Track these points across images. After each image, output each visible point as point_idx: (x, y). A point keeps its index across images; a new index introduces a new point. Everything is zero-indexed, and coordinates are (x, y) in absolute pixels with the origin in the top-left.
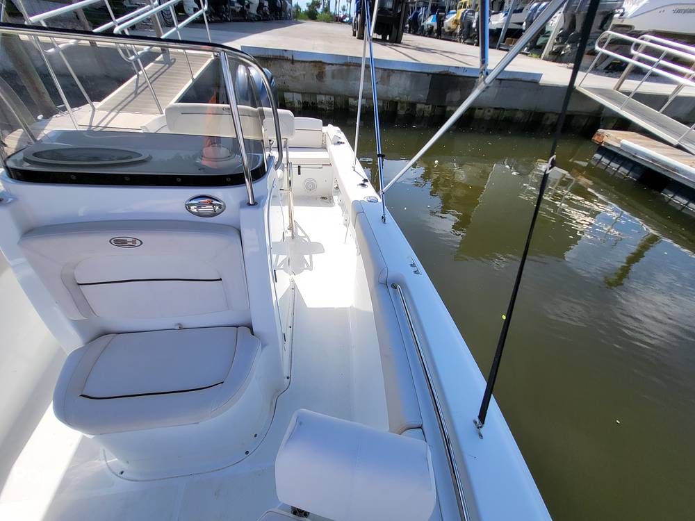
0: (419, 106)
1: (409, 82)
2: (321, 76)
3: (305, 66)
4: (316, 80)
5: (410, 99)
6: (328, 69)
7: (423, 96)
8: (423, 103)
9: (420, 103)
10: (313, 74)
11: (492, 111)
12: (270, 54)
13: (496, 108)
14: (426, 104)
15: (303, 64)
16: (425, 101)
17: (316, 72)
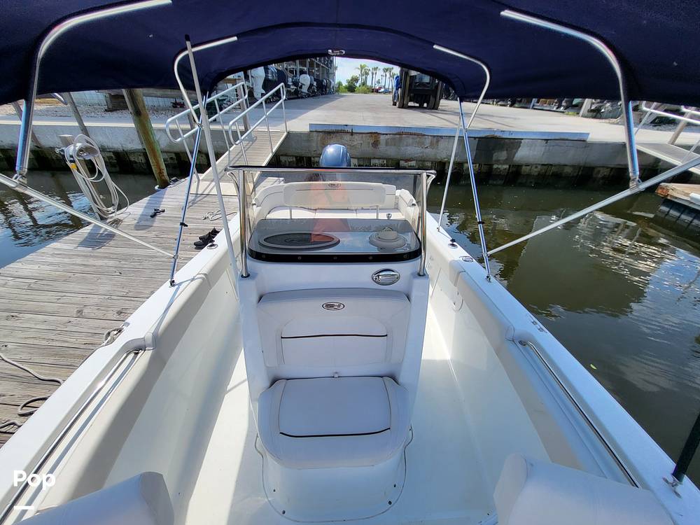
2: (376, 144)
3: (362, 137)
4: (371, 147)
6: (382, 137)
10: (369, 143)
11: (539, 167)
12: (334, 129)
13: (543, 165)
15: (361, 135)
17: (372, 141)
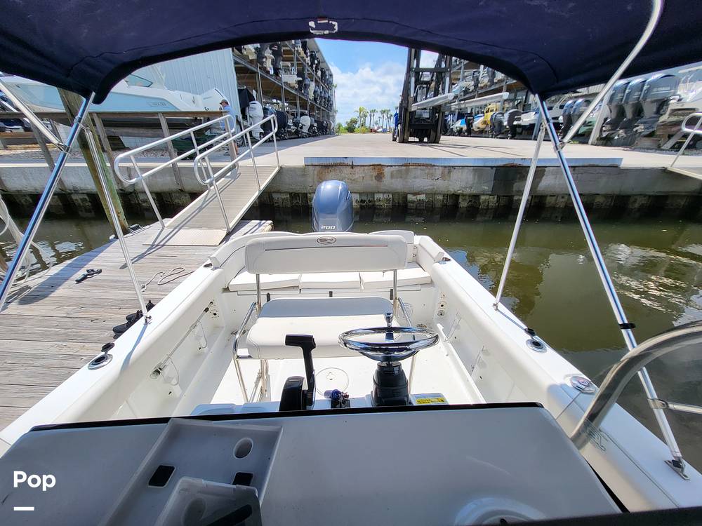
0: (483, 198)
1: (471, 176)
2: (379, 177)
3: (364, 170)
4: (375, 181)
5: (474, 191)
6: (386, 169)
7: (487, 187)
8: (487, 194)
9: (483, 194)
10: (372, 176)
12: (331, 162)
14: (490, 195)
15: (363, 168)
16: (490, 193)
17: (375, 174)
